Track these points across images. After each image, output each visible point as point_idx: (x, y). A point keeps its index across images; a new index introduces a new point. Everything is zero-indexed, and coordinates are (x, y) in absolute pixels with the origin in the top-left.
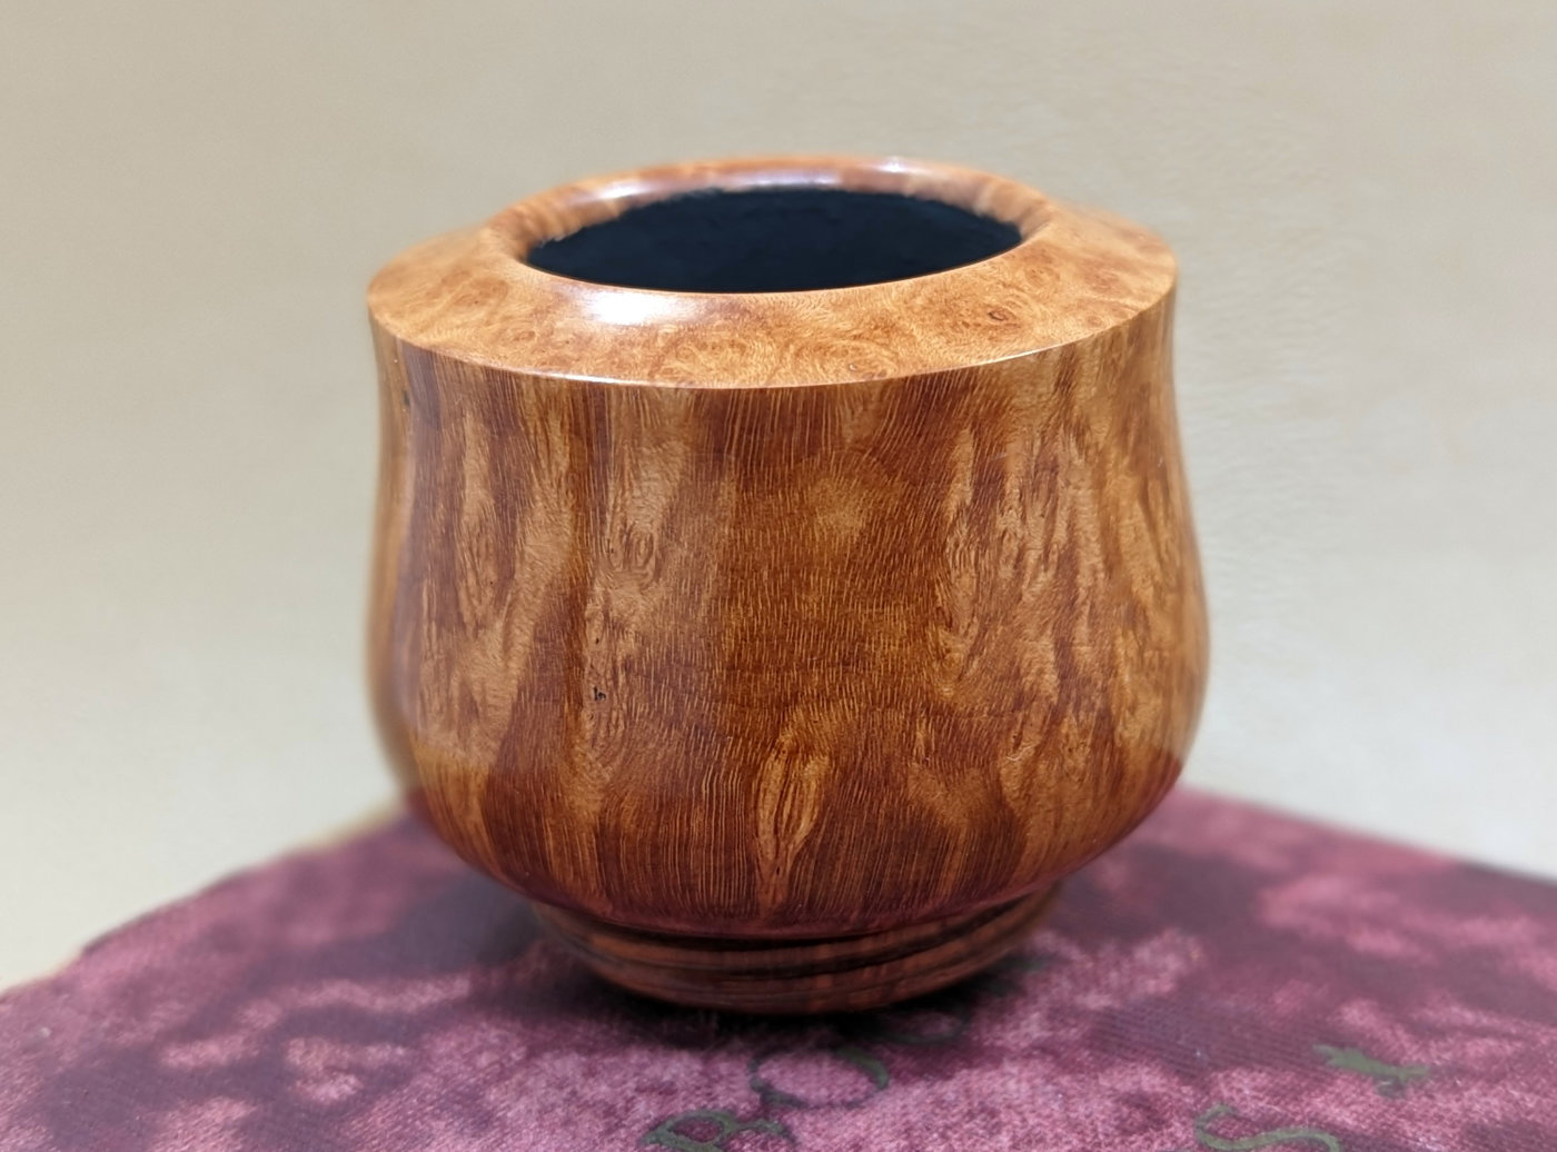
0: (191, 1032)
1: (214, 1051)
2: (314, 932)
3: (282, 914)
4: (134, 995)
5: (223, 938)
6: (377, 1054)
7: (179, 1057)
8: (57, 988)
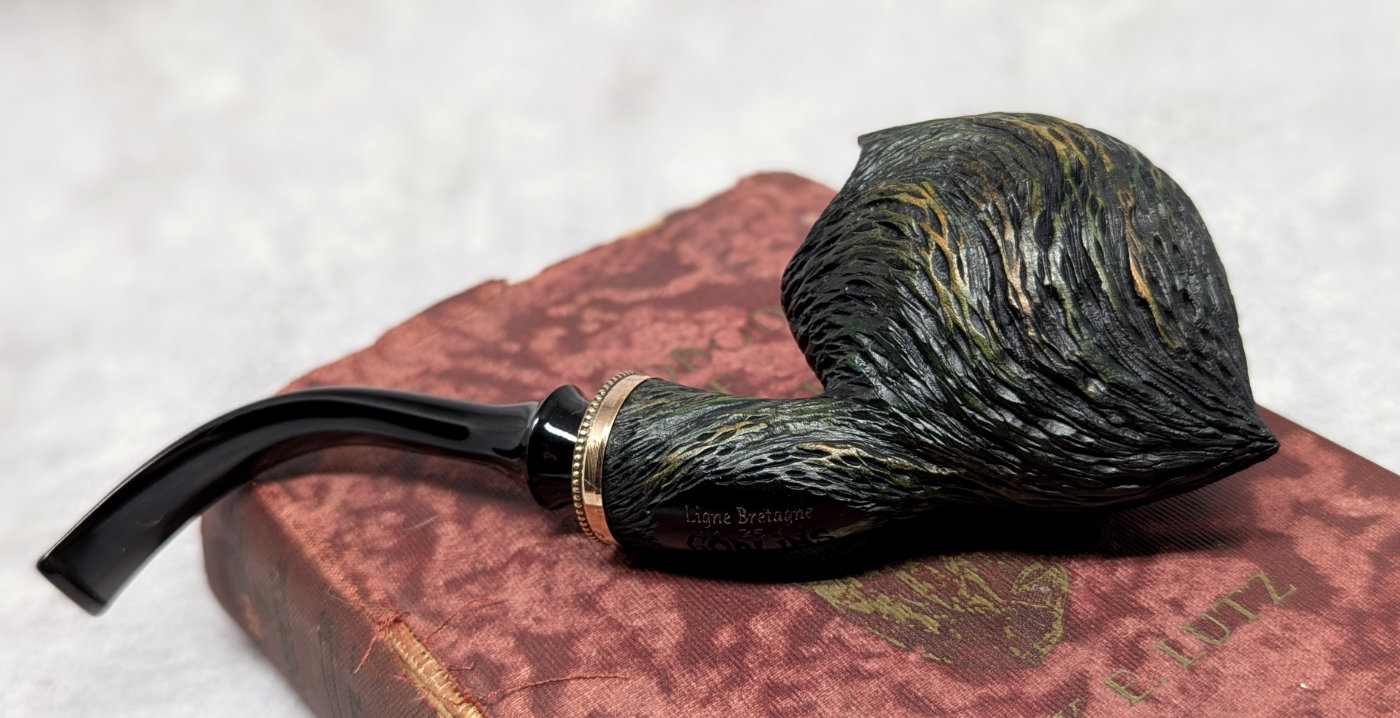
0: (558, 303)
1: (564, 311)
2: (612, 270)
3: (606, 262)
4: (550, 288)
5: (584, 270)
6: (611, 316)
7: (553, 312)
8: (528, 284)
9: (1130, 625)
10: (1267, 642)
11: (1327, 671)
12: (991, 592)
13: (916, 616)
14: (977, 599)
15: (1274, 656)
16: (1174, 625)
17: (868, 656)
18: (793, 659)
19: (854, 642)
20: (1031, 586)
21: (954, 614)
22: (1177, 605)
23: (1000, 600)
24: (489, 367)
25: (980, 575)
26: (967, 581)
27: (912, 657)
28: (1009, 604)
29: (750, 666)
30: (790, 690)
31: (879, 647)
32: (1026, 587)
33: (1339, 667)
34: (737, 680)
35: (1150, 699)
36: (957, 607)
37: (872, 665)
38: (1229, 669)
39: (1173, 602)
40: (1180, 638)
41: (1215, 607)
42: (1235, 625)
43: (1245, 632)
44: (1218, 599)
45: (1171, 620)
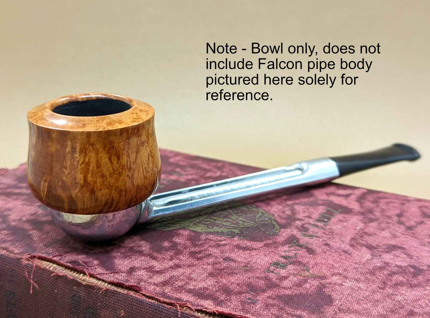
9: (298, 223)
10: (340, 221)
11: (363, 225)
12: (250, 222)
13: (229, 230)
14: (246, 224)
15: (345, 224)
16: (311, 221)
17: (221, 241)
18: (195, 245)
19: (213, 238)
20: (262, 219)
21: (242, 228)
22: (310, 217)
23: (254, 223)
24: (18, 191)
25: (244, 219)
26: (240, 220)
27: (236, 239)
28: (258, 223)
29: (181, 249)
30: (200, 252)
31: (223, 238)
32: (260, 219)
33: (365, 223)
34: (179, 253)
35: (316, 237)
36: (242, 226)
37: (223, 242)
38: (334, 227)
39: (307, 216)
40: (316, 223)
41: (320, 216)
42: (329, 219)
43: (333, 220)
44: (320, 214)
45: (310, 220)
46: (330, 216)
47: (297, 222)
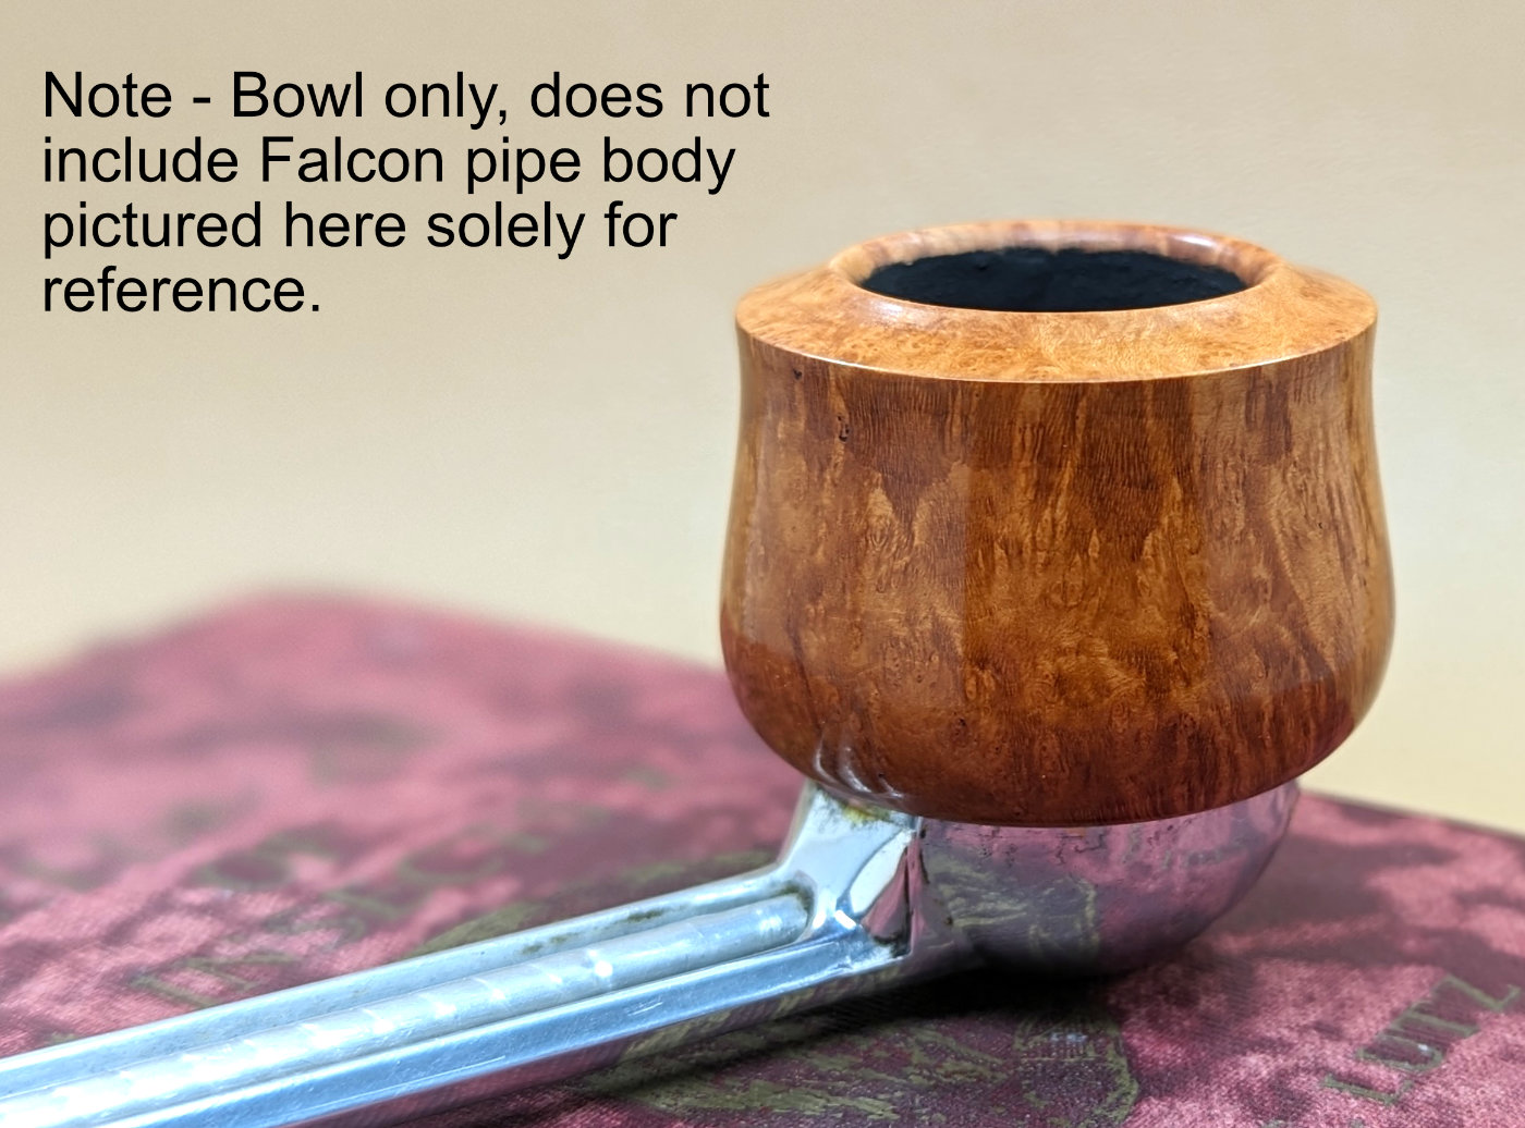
9: (1257, 1065)
12: (972, 1053)
13: (842, 1101)
14: (953, 1064)
16: (1336, 1055)
20: (1049, 1036)
21: (917, 1089)
23: (999, 1061)
25: (943, 1033)
26: (922, 1043)
32: (1040, 1038)
36: (918, 1079)
39: (1319, 1027)
40: (1358, 1069)
41: (1393, 1026)
42: (1443, 1044)
43: (1470, 1049)
44: (1395, 1014)
45: (1329, 1048)
46: (1453, 1026)
47: (1253, 1060)
